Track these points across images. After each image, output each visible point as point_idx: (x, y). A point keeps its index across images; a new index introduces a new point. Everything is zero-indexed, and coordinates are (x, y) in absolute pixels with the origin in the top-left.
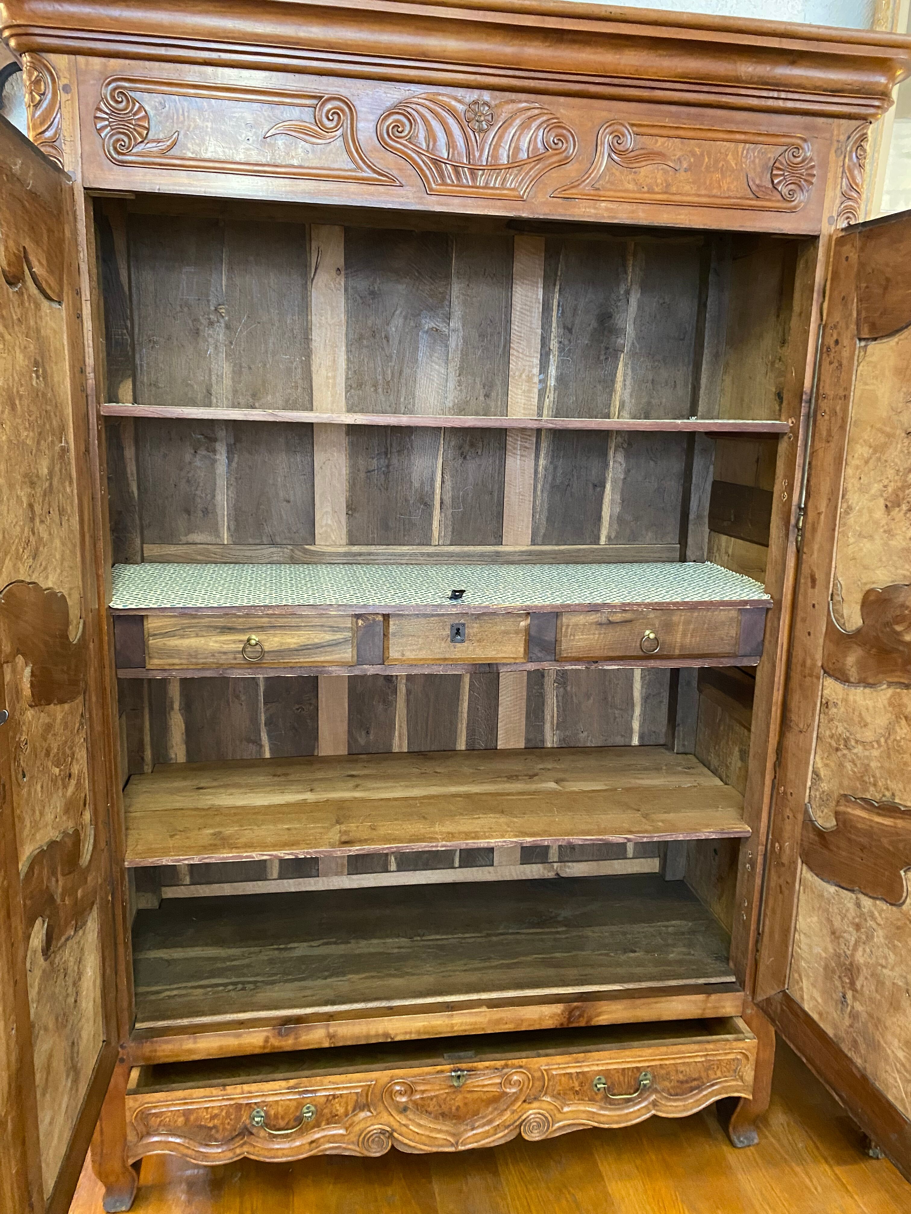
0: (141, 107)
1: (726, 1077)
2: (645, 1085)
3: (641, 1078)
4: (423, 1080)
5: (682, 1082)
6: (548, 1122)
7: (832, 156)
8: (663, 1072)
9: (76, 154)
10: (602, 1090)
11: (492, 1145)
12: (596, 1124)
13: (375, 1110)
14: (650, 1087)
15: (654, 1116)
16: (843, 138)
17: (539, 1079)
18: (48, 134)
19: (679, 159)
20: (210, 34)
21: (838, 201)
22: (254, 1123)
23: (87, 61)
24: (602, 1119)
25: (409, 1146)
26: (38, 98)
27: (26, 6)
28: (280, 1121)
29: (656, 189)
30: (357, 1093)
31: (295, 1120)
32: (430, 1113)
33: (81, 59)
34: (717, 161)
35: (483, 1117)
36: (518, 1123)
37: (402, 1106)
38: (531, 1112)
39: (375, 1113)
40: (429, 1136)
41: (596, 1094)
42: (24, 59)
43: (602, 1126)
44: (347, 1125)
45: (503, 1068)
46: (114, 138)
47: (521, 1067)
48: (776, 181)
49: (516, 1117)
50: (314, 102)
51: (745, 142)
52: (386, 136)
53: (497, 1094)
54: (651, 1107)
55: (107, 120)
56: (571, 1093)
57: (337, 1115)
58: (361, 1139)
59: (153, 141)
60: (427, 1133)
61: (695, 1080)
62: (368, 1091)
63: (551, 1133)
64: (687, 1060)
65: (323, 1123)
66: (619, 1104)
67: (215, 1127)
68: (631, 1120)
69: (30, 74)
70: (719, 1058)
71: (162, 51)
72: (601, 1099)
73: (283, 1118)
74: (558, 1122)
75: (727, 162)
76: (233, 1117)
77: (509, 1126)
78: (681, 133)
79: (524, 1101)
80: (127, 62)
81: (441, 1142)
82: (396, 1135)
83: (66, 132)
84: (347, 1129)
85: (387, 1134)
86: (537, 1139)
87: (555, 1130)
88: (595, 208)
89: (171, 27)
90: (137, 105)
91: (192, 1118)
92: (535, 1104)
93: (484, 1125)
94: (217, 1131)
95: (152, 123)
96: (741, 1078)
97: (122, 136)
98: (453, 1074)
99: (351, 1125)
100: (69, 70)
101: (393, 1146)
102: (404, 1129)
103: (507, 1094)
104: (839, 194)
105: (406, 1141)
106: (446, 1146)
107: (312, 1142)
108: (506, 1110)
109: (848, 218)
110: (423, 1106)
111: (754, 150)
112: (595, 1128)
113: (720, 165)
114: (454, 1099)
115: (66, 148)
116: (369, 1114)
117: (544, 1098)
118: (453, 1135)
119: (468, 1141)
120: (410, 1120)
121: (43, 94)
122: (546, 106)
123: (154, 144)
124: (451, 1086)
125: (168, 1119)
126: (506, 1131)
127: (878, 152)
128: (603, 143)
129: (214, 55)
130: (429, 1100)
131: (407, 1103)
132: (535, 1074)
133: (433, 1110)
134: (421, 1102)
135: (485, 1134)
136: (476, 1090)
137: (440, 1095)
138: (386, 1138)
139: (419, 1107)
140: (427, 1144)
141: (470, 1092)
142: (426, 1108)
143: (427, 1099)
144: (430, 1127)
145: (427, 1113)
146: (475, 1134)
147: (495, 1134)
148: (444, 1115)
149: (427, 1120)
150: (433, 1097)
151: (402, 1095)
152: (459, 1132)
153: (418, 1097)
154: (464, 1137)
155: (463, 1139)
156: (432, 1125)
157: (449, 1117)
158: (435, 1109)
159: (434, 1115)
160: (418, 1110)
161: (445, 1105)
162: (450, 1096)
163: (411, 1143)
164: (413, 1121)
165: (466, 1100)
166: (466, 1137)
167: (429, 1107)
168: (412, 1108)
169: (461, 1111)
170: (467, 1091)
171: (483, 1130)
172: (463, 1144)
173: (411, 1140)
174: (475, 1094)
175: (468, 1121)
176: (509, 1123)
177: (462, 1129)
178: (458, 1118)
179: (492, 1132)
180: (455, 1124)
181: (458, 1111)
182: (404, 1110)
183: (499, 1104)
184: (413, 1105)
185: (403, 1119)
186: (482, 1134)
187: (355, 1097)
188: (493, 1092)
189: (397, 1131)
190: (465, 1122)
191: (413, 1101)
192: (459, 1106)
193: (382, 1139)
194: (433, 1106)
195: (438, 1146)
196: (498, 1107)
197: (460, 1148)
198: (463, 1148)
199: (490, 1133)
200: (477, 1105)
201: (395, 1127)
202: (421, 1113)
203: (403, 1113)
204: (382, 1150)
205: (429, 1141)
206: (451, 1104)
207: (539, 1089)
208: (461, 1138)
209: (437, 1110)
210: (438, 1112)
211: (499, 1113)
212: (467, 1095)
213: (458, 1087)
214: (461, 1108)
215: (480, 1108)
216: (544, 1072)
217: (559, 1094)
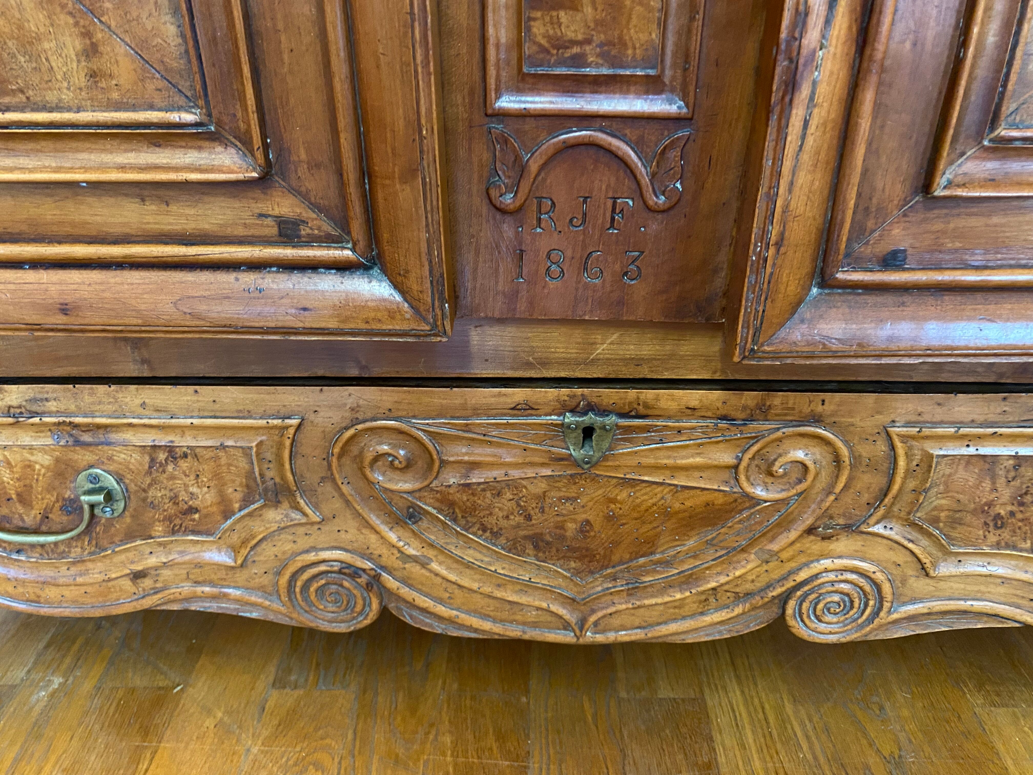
4: (467, 428)
6: (881, 599)
11: (690, 639)
13: (316, 507)
17: (872, 466)
25: (438, 617)
28: (16, 508)
30: (246, 451)
31: (61, 510)
32: (497, 534)
35: (667, 563)
36: (779, 590)
37: (400, 504)
38: (826, 563)
39: (316, 518)
40: (488, 596)
44: (235, 538)
45: (751, 419)
47: (817, 420)
49: (776, 575)
53: (720, 500)
56: (978, 522)
57: (193, 510)
58: (284, 580)
60: (487, 587)
62: (279, 444)
63: (881, 626)
65: (158, 528)
73: (24, 502)
74: (913, 601)
77: (749, 595)
79: (810, 531)
81: (533, 616)
82: (390, 582)
84: (235, 550)
85: (363, 580)
86: (832, 639)
87: (895, 622)
92: (842, 544)
93: (669, 586)
98: (569, 418)
99: (243, 542)
101: (384, 612)
102: (415, 569)
103: (755, 501)
105: (426, 602)
106: (549, 627)
107: (139, 575)
108: (744, 551)
110: (469, 511)
114: (573, 500)
116: (296, 516)
117: (878, 529)
118: (573, 600)
119: (616, 621)
120: (432, 546)
124: (560, 459)
126: (738, 610)
130: (488, 494)
131: (417, 495)
132: (865, 450)
133: (504, 523)
134: (465, 498)
135: (675, 607)
136: (646, 478)
137: (524, 483)
138: (362, 587)
139: (457, 510)
140: (489, 616)
141: (626, 482)
142: (481, 514)
143: (484, 490)
144: (495, 571)
145: (484, 531)
146: (639, 607)
147: (702, 614)
148: (541, 544)
149: (485, 551)
150: (503, 484)
151: (397, 469)
152: (589, 596)
153: (452, 481)
154: (603, 608)
155: (600, 614)
156: (503, 568)
157: (558, 550)
158: (512, 523)
159: (507, 539)
160: (455, 520)
161: (543, 512)
162: (559, 489)
163: (441, 610)
164: (441, 550)
165: (613, 506)
166: (612, 609)
167: (491, 514)
168: (434, 512)
169: (595, 536)
170: (615, 481)
171: (667, 599)
172: (600, 628)
173: (440, 601)
174: (643, 491)
175: (618, 568)
176: (749, 587)
177: (600, 589)
178: (587, 556)
179: (695, 605)
180: (577, 572)
181: (585, 537)
182: (411, 517)
183: (723, 530)
184: (437, 504)
185: (408, 541)
186: (661, 608)
187: (243, 464)
188: (705, 492)
189: (395, 573)
190: (609, 571)
191: (437, 492)
192: (588, 522)
193: (348, 589)
194: (505, 513)
195: (524, 624)
196: (721, 537)
197: (590, 637)
198: (600, 638)
199: (687, 608)
200: (650, 526)
201: (384, 561)
202: (466, 530)
203: (406, 523)
204: (354, 618)
205: (496, 609)
206: (564, 512)
207: (866, 497)
208: (593, 611)
209: (518, 526)
210: (522, 533)
211: (720, 557)
212: (617, 491)
213: (587, 463)
214: (597, 527)
215: (658, 536)
216: (899, 445)
217: (935, 521)
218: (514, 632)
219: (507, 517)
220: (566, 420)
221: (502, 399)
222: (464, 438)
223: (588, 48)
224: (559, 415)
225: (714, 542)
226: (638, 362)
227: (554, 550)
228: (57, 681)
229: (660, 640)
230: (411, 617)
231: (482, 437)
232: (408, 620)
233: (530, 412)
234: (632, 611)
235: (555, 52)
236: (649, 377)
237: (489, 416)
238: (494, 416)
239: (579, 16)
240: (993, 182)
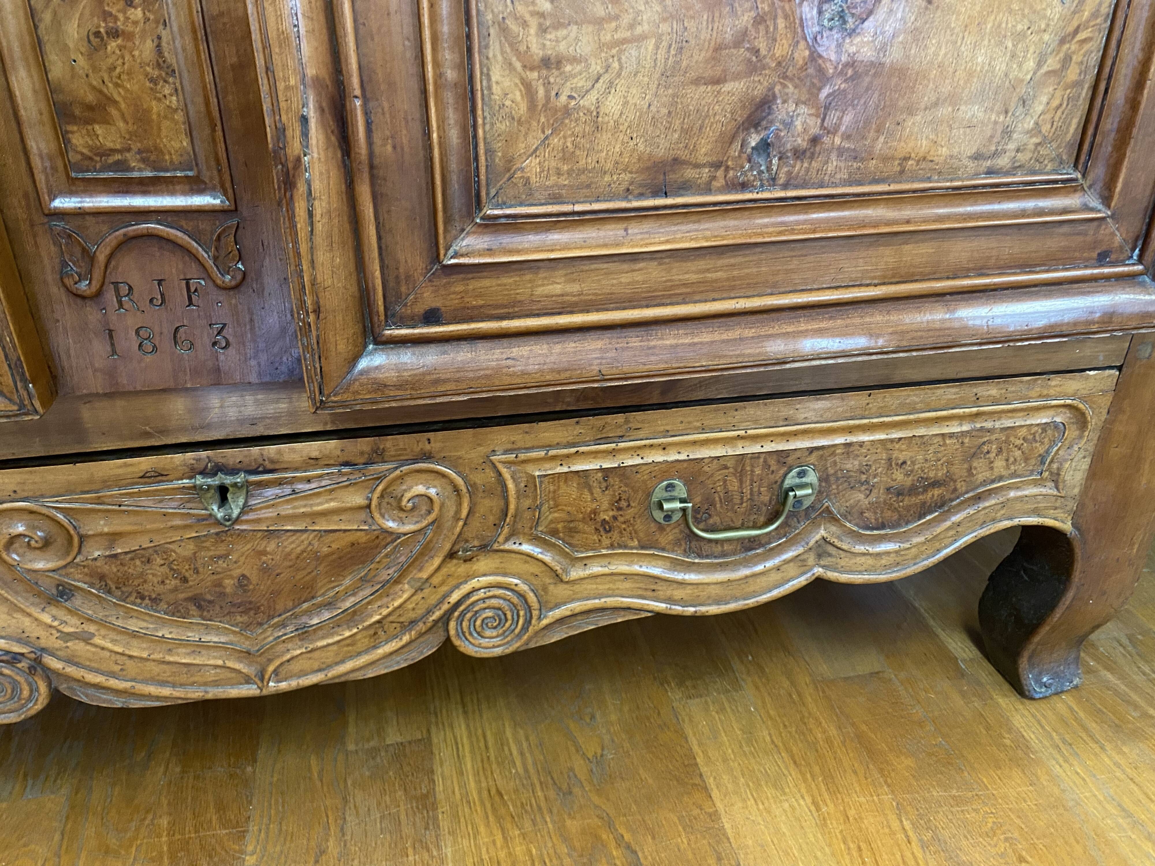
1: (1014, 475)
2: (798, 501)
3: (789, 482)
4: (100, 501)
5: (900, 493)
6: (529, 608)
8: (852, 465)
10: (677, 517)
11: (371, 674)
12: (661, 606)
14: (812, 507)
15: (819, 582)
17: (489, 492)
24: (678, 593)
25: (113, 691)
32: (156, 600)
35: (330, 605)
36: (437, 614)
37: (47, 583)
38: (474, 583)
40: (165, 662)
41: (661, 528)
43: (678, 609)
45: (370, 462)
47: (427, 457)
49: (432, 600)
53: (363, 538)
54: (811, 559)
56: (589, 528)
60: (160, 653)
61: (936, 484)
63: (536, 633)
64: (921, 431)
66: (724, 555)
68: (755, 594)
70: (1008, 423)
72: (677, 543)
74: (557, 606)
77: (413, 622)
79: (451, 555)
81: (211, 675)
82: (53, 663)
85: (23, 665)
86: (498, 652)
87: (547, 627)
92: (483, 564)
93: (337, 625)
96: (1056, 479)
98: (200, 480)
101: (55, 694)
102: (78, 647)
103: (394, 536)
105: (98, 678)
106: (231, 684)
108: (397, 582)
110: (122, 581)
112: (659, 617)
114: (225, 556)
117: (509, 546)
119: (295, 667)
120: (90, 620)
124: (201, 519)
126: (406, 638)
130: (138, 562)
131: (63, 572)
132: (478, 478)
133: (160, 589)
134: (115, 570)
135: (348, 645)
136: (289, 528)
137: (171, 546)
138: (24, 672)
139: (109, 582)
140: (168, 682)
141: (270, 534)
142: (136, 583)
143: (132, 559)
144: (163, 637)
145: (143, 598)
146: (312, 651)
147: (375, 647)
148: (202, 603)
149: (147, 618)
150: (150, 551)
151: (35, 548)
152: (263, 647)
153: (96, 554)
154: (278, 656)
155: (277, 663)
156: (171, 633)
157: (221, 607)
158: (168, 587)
159: (169, 605)
160: (109, 592)
161: (198, 572)
162: (209, 549)
163: (113, 683)
164: (102, 623)
165: (264, 558)
166: (288, 656)
167: (145, 581)
168: (85, 586)
169: (254, 589)
170: (260, 534)
171: (337, 638)
172: (281, 677)
173: (112, 675)
174: (290, 540)
175: (284, 616)
176: (412, 615)
177: (271, 638)
178: (251, 609)
179: (366, 640)
180: (247, 626)
181: (245, 591)
182: (61, 594)
183: (372, 566)
184: (87, 579)
185: (65, 619)
186: (335, 648)
188: (348, 533)
189: (59, 653)
190: (276, 620)
191: (84, 566)
192: (243, 576)
193: (9, 676)
194: (160, 579)
195: (205, 684)
196: (372, 573)
197: (272, 686)
198: (284, 686)
199: (359, 645)
200: (305, 572)
201: (43, 644)
202: (124, 601)
203: (58, 601)
204: (23, 706)
205: (173, 674)
206: (219, 570)
207: (491, 519)
208: (270, 661)
209: (175, 590)
210: (182, 596)
211: (377, 591)
212: (264, 543)
213: (229, 520)
214: (254, 579)
215: (314, 579)
216: (504, 471)
217: (554, 533)
218: (195, 694)
219: (163, 582)
220: (198, 482)
221: (130, 469)
222: (99, 510)
223: (128, 155)
224: (190, 478)
225: (368, 578)
226: (252, 421)
227: (217, 608)
229: (343, 679)
230: (87, 696)
231: (117, 508)
232: (84, 699)
233: (160, 478)
234: (309, 655)
235: (98, 159)
236: (266, 434)
237: (120, 488)
238: (126, 486)
239: (113, 129)
240: (490, 251)
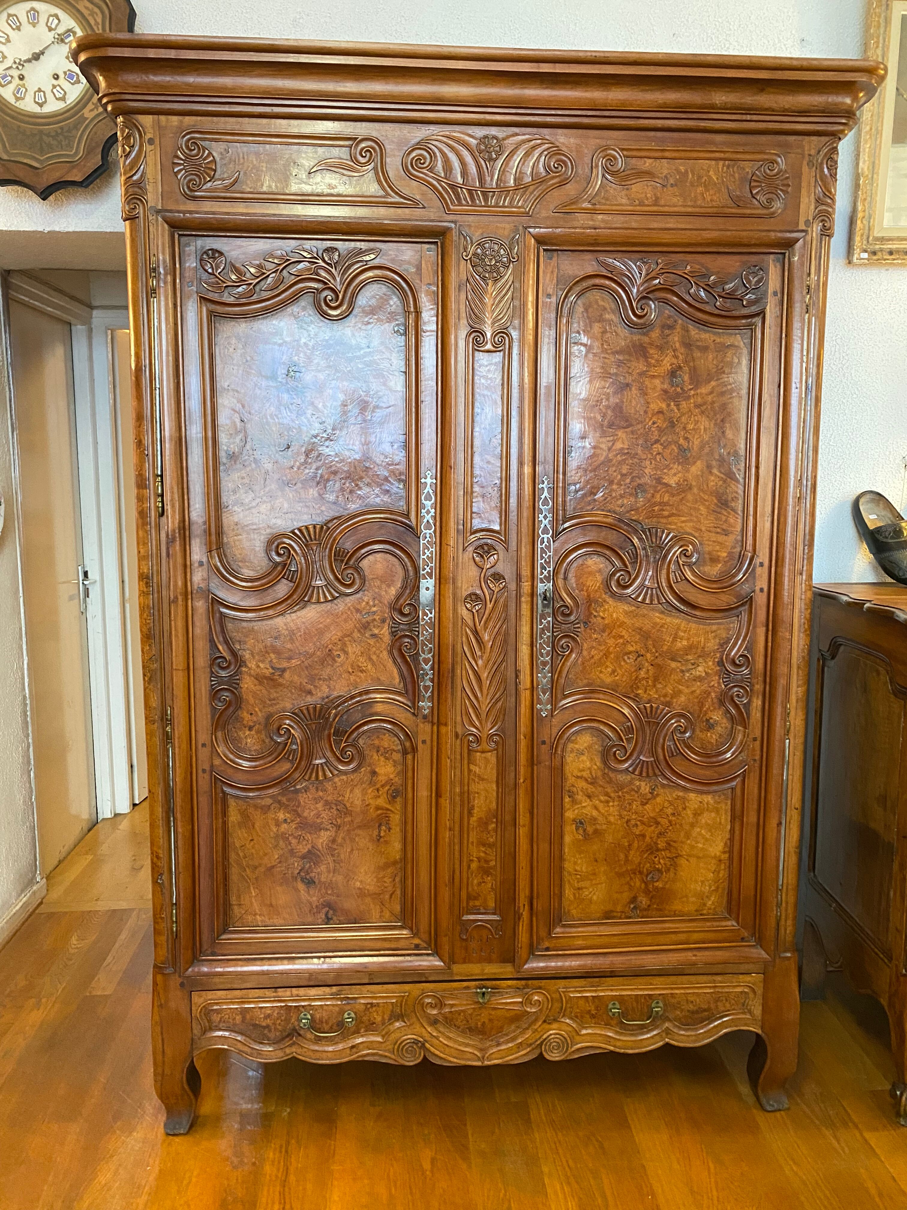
0: (210, 154)
1: (734, 1009)
2: (657, 1012)
3: (653, 1005)
4: (452, 994)
5: (693, 1012)
6: (568, 1044)
7: (805, 169)
8: (673, 1001)
9: (157, 192)
10: (617, 1015)
11: (516, 1062)
12: (612, 1048)
13: (409, 1020)
14: (662, 1015)
15: (667, 1044)
16: (813, 152)
17: (557, 1001)
18: (135, 178)
19: (666, 177)
20: (264, 92)
21: (812, 207)
22: (302, 1025)
23: (167, 120)
24: (618, 1044)
25: (441, 1058)
26: (128, 149)
27: (120, 79)
28: (324, 1025)
29: (646, 202)
30: (393, 1004)
31: (338, 1025)
32: (459, 1028)
33: (163, 118)
34: (700, 177)
35: (507, 1035)
36: (539, 1042)
37: (432, 1018)
38: (551, 1032)
39: (408, 1024)
40: (457, 1049)
41: (612, 1019)
42: (119, 120)
43: (618, 1050)
44: (384, 1033)
45: (524, 988)
46: (188, 178)
47: (540, 988)
48: (754, 192)
49: (538, 1037)
50: (350, 143)
51: (724, 159)
52: (410, 168)
53: (519, 1012)
54: (664, 1035)
55: (182, 164)
56: (588, 1016)
57: (374, 1023)
58: (396, 1047)
59: (219, 180)
60: (456, 1046)
61: (705, 1010)
62: (402, 1001)
63: (570, 1054)
64: (696, 991)
65: (362, 1030)
66: (633, 1030)
67: (268, 1026)
68: (646, 1047)
69: (123, 132)
70: (727, 990)
71: (227, 108)
72: (617, 1024)
73: (327, 1023)
74: (577, 1044)
75: (710, 177)
76: (283, 1018)
77: (531, 1044)
78: (667, 154)
79: (545, 1021)
80: (199, 118)
81: (469, 1056)
82: (427, 1045)
83: (149, 175)
84: (383, 1036)
85: (420, 1045)
86: (557, 1059)
87: (573, 1052)
88: (592, 220)
89: (233, 89)
90: (207, 152)
91: (248, 1017)
92: (555, 1025)
93: (508, 1042)
94: (270, 1031)
95: (218, 167)
96: (750, 1012)
97: (194, 177)
98: (478, 990)
99: (387, 1033)
100: (153, 128)
101: (425, 1057)
103: (529, 1013)
104: (813, 201)
105: (437, 1052)
106: (474, 1060)
107: (353, 1047)
108: (527, 1029)
109: (823, 221)
110: (451, 1020)
111: (733, 166)
112: (612, 1052)
113: (703, 180)
114: (480, 1015)
115: (150, 188)
116: (404, 1024)
117: (563, 1020)
118: (481, 1050)
119: (493, 1056)
120: (440, 1032)
121: (133, 146)
122: (547, 137)
123: (220, 182)
124: (476, 1002)
125: (227, 1016)
126: (528, 1049)
127: (878, 174)
128: (597, 166)
129: (268, 109)
130: (457, 1015)
131: (437, 1015)
132: (554, 996)
133: (461, 1024)
134: (450, 1016)
135: (510, 1050)
136: (499, 1007)
137: (466, 1010)
138: (419, 1048)
139: (448, 1020)
140: (457, 1057)
141: (494, 1009)
142: (455, 1021)
143: (456, 1013)
144: (458, 1040)
145: (455, 1027)
146: (500, 1050)
147: (519, 1052)
148: (471, 1030)
149: (455, 1033)
150: (461, 1011)
151: (433, 1007)
152: (485, 1047)
153: (447, 1011)
154: (489, 1052)
155: (489, 1054)
156: (461, 1039)
157: (476, 1032)
158: (463, 1024)
159: (462, 1029)
160: (447, 1023)
161: (472, 1020)
162: (476, 1012)
163: (443, 1056)
164: (443, 1034)
165: (491, 1017)
166: (492, 1052)
167: (457, 1021)
168: (442, 1021)
169: (486, 1027)
170: (491, 1008)
171: (508, 1047)
172: (489, 1059)
173: (441, 1052)
174: (499, 1011)
175: (493, 1037)
176: (531, 1042)
177: (488, 1045)
178: (484, 1033)
179: (516, 1049)
180: (481, 1039)
181: (483, 1027)
182: (435, 1023)
183: (521, 1023)
184: (443, 1018)
185: (433, 1031)
186: (506, 1050)
187: (391, 1007)
188: (515, 1011)
189: (429, 1042)
190: (490, 1038)
191: (443, 1014)
192: (484, 1022)
193: (415, 1049)
194: (461, 1020)
195: (467, 1059)
196: (521, 1025)
197: (487, 1063)
198: (489, 1063)
199: (514, 1051)
200: (501, 1023)
201: (426, 1038)
202: (450, 1027)
203: (434, 1025)
204: (416, 1060)
205: (458, 1054)
206: (477, 1019)
207: (558, 1010)
208: (487, 1053)
209: (465, 1025)
210: (466, 1027)
211: (521, 1031)
212: (492, 1012)
213: (483, 1003)
214: (487, 1023)
215: (504, 1026)
216: (562, 994)
217: (577, 1017)
218: (463, 1062)
219: (462, 1022)
221: (461, 986)
222: (451, 997)
223: (481, 906)
224: (476, 989)
225: (519, 1027)
226: (495, 974)
228: (288, 1110)
229: (507, 1063)
230: (433, 1059)
231: (455, 997)
233: (468, 989)
234: (498, 1052)
235: (474, 907)
236: (498, 978)
238: (459, 991)
239: (479, 900)
240: (563, 933)
